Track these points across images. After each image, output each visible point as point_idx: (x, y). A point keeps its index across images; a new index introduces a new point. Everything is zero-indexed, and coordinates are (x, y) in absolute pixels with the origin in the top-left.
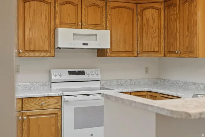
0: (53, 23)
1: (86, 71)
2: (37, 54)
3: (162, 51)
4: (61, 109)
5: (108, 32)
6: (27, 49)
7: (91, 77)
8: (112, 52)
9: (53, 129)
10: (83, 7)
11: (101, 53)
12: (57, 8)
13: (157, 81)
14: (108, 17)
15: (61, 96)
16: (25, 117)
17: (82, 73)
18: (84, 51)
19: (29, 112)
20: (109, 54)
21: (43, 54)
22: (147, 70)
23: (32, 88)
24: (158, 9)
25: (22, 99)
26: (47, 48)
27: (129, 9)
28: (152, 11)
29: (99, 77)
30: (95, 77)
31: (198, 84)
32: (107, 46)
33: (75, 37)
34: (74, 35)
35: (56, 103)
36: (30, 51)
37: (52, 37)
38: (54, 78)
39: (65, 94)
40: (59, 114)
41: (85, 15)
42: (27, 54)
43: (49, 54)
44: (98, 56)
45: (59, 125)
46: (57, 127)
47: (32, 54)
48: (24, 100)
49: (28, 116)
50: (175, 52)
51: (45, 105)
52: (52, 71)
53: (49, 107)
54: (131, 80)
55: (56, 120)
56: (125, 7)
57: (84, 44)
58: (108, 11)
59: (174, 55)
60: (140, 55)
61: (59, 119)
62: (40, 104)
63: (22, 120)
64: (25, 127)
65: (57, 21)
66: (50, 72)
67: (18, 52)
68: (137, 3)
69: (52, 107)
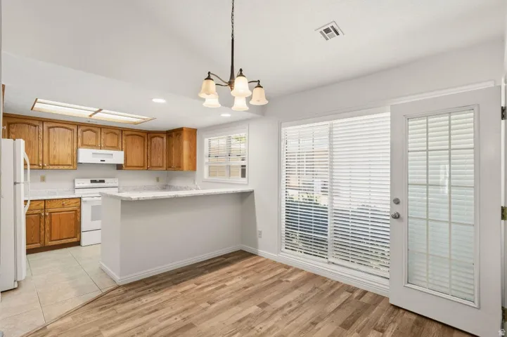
0: (75, 144)
1: (106, 180)
2: (61, 167)
3: (165, 166)
4: (80, 207)
5: (123, 153)
6: (51, 163)
7: (108, 185)
8: (126, 166)
9: (73, 222)
10: (102, 133)
11: (119, 167)
12: (79, 134)
13: (166, 187)
14: (124, 141)
15: (81, 198)
16: (47, 214)
17: (103, 181)
18: (103, 165)
19: (51, 210)
20: (124, 168)
21: (66, 167)
22: (158, 180)
24: (162, 138)
25: (45, 200)
26: (70, 163)
27: (142, 137)
28: (158, 139)
29: (117, 185)
30: (114, 185)
32: (122, 162)
34: (93, 154)
35: (77, 203)
36: (54, 165)
37: (75, 156)
38: (77, 185)
39: (84, 196)
40: (78, 210)
41: (104, 140)
42: (51, 167)
43: (72, 167)
44: (117, 169)
45: (78, 219)
47: (56, 167)
49: (50, 213)
50: (171, 167)
51: (66, 204)
52: (76, 180)
53: (69, 206)
55: (76, 214)
56: (140, 136)
57: (101, 161)
58: (124, 137)
59: (171, 169)
60: (150, 169)
61: (78, 214)
62: (62, 204)
63: (45, 215)
64: (47, 221)
65: (79, 143)
66: (74, 181)
67: (43, 166)
68: (148, 132)
69: (72, 205)
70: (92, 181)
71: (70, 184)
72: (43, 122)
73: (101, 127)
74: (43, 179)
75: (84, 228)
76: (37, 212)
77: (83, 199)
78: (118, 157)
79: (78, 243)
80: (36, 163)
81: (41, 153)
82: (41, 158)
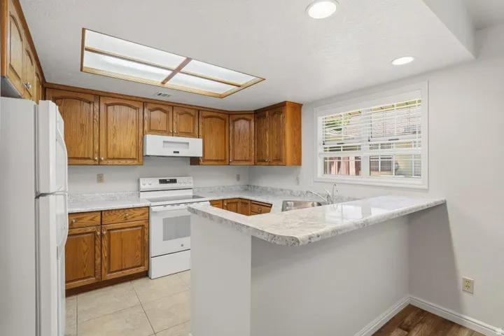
0: (141, 130)
1: (178, 179)
2: (123, 162)
3: (253, 159)
4: (148, 220)
5: (201, 140)
6: (109, 156)
7: (183, 186)
8: (204, 160)
9: (139, 242)
10: (175, 114)
11: (194, 161)
12: (146, 115)
13: (247, 188)
14: (201, 126)
15: (149, 207)
16: (105, 232)
17: (174, 181)
18: (176, 159)
19: (109, 227)
20: (201, 162)
21: (129, 162)
22: (238, 179)
23: (118, 198)
24: (250, 120)
25: (101, 211)
26: (133, 155)
27: (222, 119)
28: (244, 122)
29: (191, 185)
30: (188, 186)
31: (286, 190)
32: (200, 154)
33: (166, 144)
34: (164, 142)
35: (143, 214)
36: (114, 159)
37: (140, 145)
38: (143, 187)
39: (153, 204)
40: (146, 226)
41: (176, 123)
42: (110, 162)
43: (136, 162)
44: (191, 164)
45: (146, 237)
46: (144, 240)
47: (116, 162)
48: (103, 213)
49: (109, 230)
50: (264, 161)
51: (130, 217)
52: (141, 180)
53: (134, 219)
54: (224, 187)
55: (143, 231)
56: (217, 117)
57: (175, 152)
58: (201, 120)
59: (263, 163)
60: (232, 163)
61: (146, 231)
62: (124, 216)
63: (102, 235)
64: (105, 243)
65: (146, 128)
66: (139, 181)
67: (100, 160)
68: (230, 114)
69: (138, 218)
70: (162, 182)
71: (132, 186)
72: (100, 96)
73: (173, 106)
74: (100, 179)
75: (153, 252)
76: (89, 230)
77: (153, 209)
78: (194, 147)
79: (146, 274)
80: (91, 156)
81: (96, 141)
82: (97, 148)
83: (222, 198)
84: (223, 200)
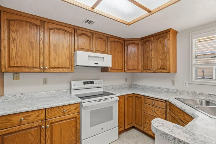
0: (73, 48)
1: (94, 81)
2: (61, 70)
4: (79, 113)
5: (111, 55)
6: (52, 66)
7: (97, 85)
9: (73, 130)
10: (94, 39)
11: (104, 69)
12: (76, 38)
13: (131, 86)
15: (80, 103)
16: (48, 125)
17: (92, 83)
19: (52, 120)
20: (109, 71)
21: (65, 70)
24: (138, 44)
25: (45, 109)
26: (68, 65)
27: (120, 43)
29: (102, 85)
32: (110, 65)
33: (89, 58)
35: (76, 109)
36: (55, 68)
37: (72, 58)
38: (73, 87)
39: (83, 101)
40: (78, 117)
41: (95, 44)
42: (52, 70)
43: (70, 70)
44: (101, 72)
45: (78, 126)
46: (77, 128)
47: (56, 70)
48: (47, 110)
49: (51, 123)
50: (150, 70)
51: (67, 111)
52: (72, 82)
53: (70, 113)
54: (119, 85)
55: (76, 121)
56: (118, 42)
57: (95, 64)
58: (109, 43)
60: (126, 71)
61: (78, 121)
62: (63, 111)
63: (46, 127)
64: (48, 134)
65: (76, 47)
66: (70, 83)
67: (44, 69)
69: (72, 112)
70: (85, 83)
71: (68, 86)
72: (44, 22)
73: (93, 33)
74: (45, 82)
75: (84, 135)
76: (36, 124)
78: (107, 60)
80: (38, 66)
81: (42, 54)
82: (42, 60)
83: (125, 94)
84: (125, 95)
